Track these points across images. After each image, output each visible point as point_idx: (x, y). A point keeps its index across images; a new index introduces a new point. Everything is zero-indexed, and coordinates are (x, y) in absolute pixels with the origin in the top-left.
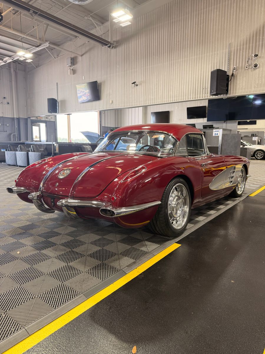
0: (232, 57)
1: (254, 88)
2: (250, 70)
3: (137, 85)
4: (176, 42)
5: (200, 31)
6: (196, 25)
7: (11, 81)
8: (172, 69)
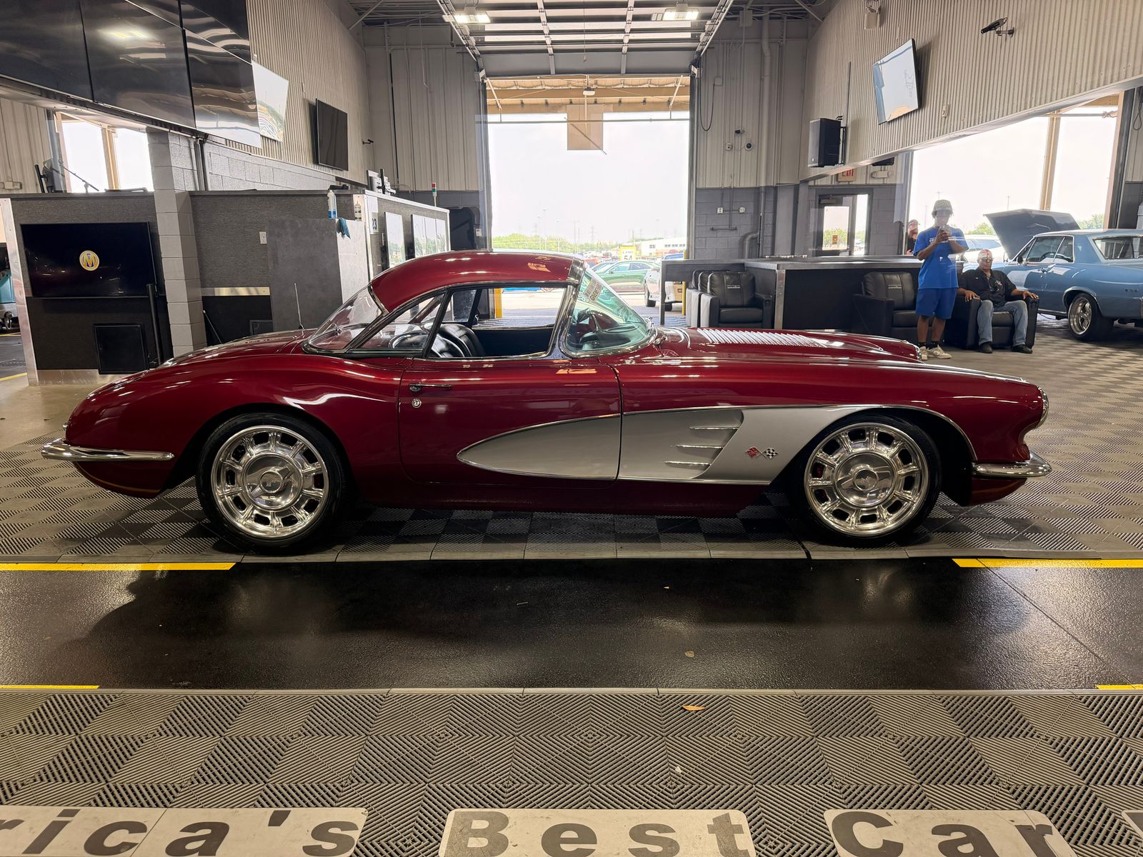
7: (762, 80)
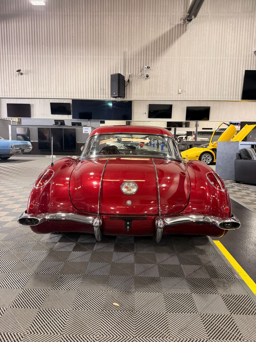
0: (127, 64)
1: (146, 95)
2: (142, 79)
3: (22, 74)
4: (70, 37)
5: (96, 33)
6: (91, 25)
8: (67, 63)
